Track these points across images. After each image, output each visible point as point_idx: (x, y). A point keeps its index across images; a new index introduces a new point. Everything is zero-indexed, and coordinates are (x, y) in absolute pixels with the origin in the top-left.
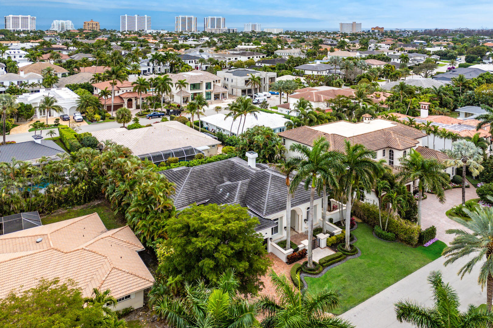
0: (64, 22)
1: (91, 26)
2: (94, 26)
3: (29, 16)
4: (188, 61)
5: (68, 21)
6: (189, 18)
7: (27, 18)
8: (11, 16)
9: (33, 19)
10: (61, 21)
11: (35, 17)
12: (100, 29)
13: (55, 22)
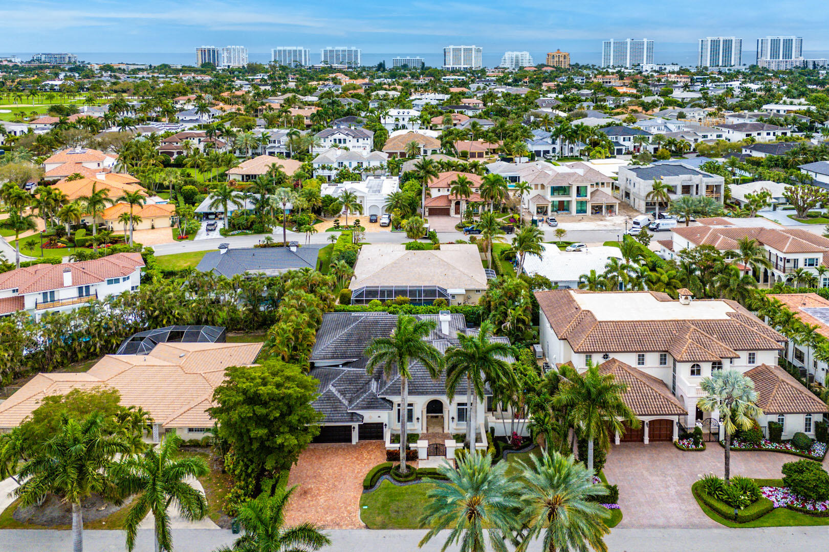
0: (519, 54)
1: (556, 59)
2: (562, 59)
3: (473, 47)
4: (622, 138)
5: (524, 53)
6: (725, 42)
7: (471, 50)
8: (452, 47)
9: (478, 51)
10: (515, 54)
11: (481, 48)
12: (570, 65)
13: (508, 55)
